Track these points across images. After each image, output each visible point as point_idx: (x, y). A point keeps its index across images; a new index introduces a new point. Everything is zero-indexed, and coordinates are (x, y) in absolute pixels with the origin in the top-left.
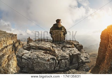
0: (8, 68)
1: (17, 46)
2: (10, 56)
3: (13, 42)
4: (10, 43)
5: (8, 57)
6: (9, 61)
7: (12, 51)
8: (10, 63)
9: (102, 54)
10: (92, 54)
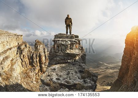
0: (11, 72)
1: (24, 49)
2: (14, 60)
3: (18, 44)
4: (14, 44)
5: (12, 60)
6: (12, 65)
7: (17, 54)
8: (14, 67)
9: (126, 63)
10: (116, 65)
